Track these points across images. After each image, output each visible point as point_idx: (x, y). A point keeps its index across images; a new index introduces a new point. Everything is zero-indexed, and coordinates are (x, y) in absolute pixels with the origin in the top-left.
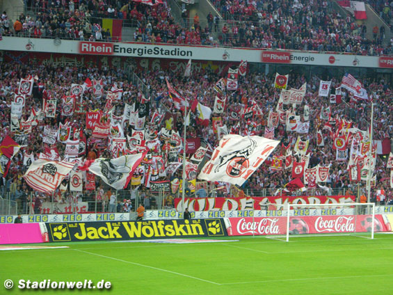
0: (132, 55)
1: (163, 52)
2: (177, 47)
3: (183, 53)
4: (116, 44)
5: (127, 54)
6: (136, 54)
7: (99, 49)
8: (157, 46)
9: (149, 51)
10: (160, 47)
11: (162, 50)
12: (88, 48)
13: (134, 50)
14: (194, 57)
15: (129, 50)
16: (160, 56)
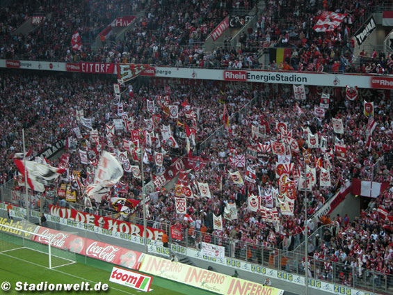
0: (260, 81)
1: (284, 79)
2: (294, 74)
3: (299, 79)
4: (248, 72)
5: (256, 81)
6: (263, 81)
7: (236, 76)
8: (278, 73)
9: (273, 78)
10: (281, 74)
11: (282, 77)
12: (230, 75)
13: (262, 76)
14: (309, 83)
15: (257, 77)
16: (281, 82)
